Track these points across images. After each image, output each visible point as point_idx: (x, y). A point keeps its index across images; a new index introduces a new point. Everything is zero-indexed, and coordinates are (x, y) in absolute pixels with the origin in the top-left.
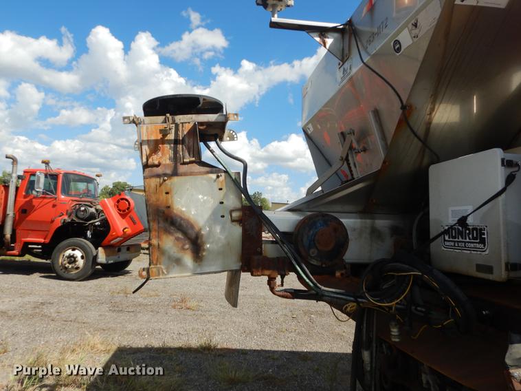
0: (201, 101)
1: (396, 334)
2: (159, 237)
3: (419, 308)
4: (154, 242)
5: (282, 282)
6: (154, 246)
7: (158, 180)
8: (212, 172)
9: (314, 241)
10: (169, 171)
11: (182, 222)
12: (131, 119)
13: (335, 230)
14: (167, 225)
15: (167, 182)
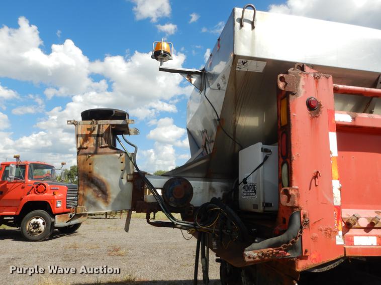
0: (114, 112)
1: (215, 245)
2: (84, 189)
3: (228, 231)
4: (81, 192)
5: (154, 216)
6: (81, 194)
7: (85, 156)
8: (117, 153)
9: (172, 193)
10: (92, 152)
11: (98, 181)
12: (72, 122)
13: (185, 187)
14: (89, 182)
15: (91, 158)
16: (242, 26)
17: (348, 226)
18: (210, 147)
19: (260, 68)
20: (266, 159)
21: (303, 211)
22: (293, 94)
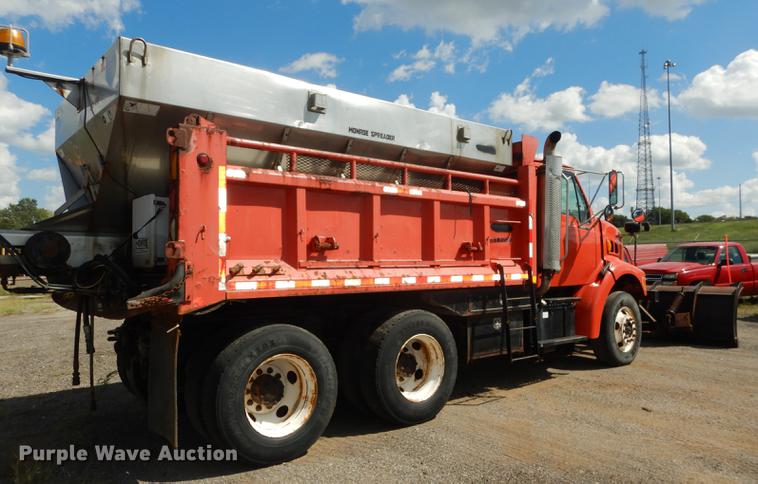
5: (14, 282)
13: (59, 243)
16: (129, 61)
17: (233, 274)
18: (95, 189)
19: (154, 111)
20: (158, 212)
21: (188, 262)
22: (183, 149)
